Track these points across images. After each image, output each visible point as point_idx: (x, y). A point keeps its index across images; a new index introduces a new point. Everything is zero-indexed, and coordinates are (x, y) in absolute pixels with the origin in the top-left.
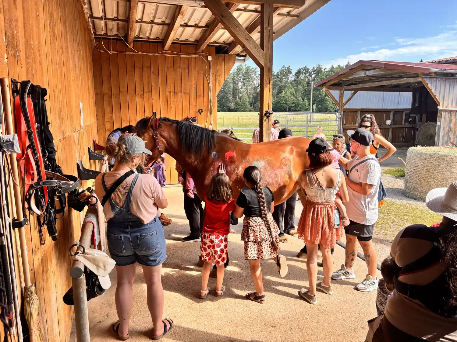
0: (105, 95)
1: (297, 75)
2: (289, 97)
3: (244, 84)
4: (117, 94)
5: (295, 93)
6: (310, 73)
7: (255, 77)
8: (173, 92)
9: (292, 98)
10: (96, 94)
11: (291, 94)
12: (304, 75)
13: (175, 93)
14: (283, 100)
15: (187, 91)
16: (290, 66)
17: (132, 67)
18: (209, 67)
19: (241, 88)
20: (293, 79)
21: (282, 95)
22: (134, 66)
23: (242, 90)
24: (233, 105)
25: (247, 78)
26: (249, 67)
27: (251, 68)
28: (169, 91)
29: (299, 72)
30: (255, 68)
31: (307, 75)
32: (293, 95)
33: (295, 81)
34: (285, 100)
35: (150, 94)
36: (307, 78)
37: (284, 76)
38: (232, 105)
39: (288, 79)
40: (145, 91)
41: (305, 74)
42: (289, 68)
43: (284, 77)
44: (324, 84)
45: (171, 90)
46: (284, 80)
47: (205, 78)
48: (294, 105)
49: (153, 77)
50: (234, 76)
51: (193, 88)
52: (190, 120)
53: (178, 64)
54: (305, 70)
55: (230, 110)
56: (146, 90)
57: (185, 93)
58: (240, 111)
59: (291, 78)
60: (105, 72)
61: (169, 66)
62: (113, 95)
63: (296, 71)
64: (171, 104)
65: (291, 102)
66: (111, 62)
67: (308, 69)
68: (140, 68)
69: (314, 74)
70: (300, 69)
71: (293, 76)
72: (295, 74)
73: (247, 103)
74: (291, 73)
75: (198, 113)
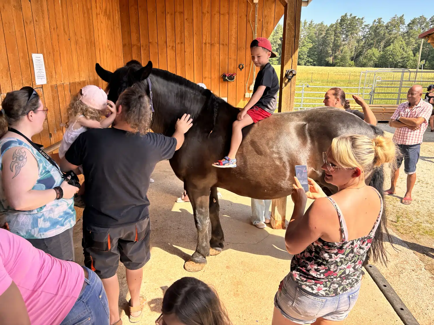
0: (133, 46)
1: (411, 25)
2: (398, 51)
3: (347, 36)
4: (146, 45)
5: (405, 47)
6: (427, 23)
7: (360, 28)
8: (209, 43)
9: (401, 53)
10: (124, 46)
11: (401, 47)
12: (419, 26)
13: (212, 45)
14: (390, 54)
15: (226, 42)
16: (403, 16)
17: (162, 13)
18: (254, 11)
19: (343, 41)
20: (405, 30)
21: (390, 48)
22: (164, 12)
23: (343, 43)
24: (332, 60)
25: (352, 30)
26: (355, 17)
27: (357, 18)
28: (205, 42)
29: (413, 22)
30: (361, 18)
31: (422, 26)
32: (403, 49)
33: (407, 32)
34: (392, 55)
35: (183, 45)
36: (423, 29)
37: (394, 27)
38: (330, 60)
39: (399, 31)
40: (177, 43)
41: (421, 25)
42: (401, 18)
43: (394, 29)
44: (430, 35)
45: (207, 41)
46: (394, 32)
47: (248, 25)
48: (402, 60)
49: (186, 24)
50: (336, 27)
51: (234, 39)
52: (226, 78)
53: (217, 9)
54: (421, 20)
55: (328, 64)
56: (178, 41)
57: (223, 45)
58: (339, 66)
59: (403, 29)
60: (133, 20)
61: (205, 10)
62: (142, 46)
63: (410, 22)
64: (206, 58)
65: (400, 57)
66: (140, 7)
67: (425, 19)
68: (171, 14)
69: (432, 24)
70: (415, 19)
71: (406, 27)
72: (408, 25)
73: (348, 58)
74: (404, 24)
75: (238, 69)
